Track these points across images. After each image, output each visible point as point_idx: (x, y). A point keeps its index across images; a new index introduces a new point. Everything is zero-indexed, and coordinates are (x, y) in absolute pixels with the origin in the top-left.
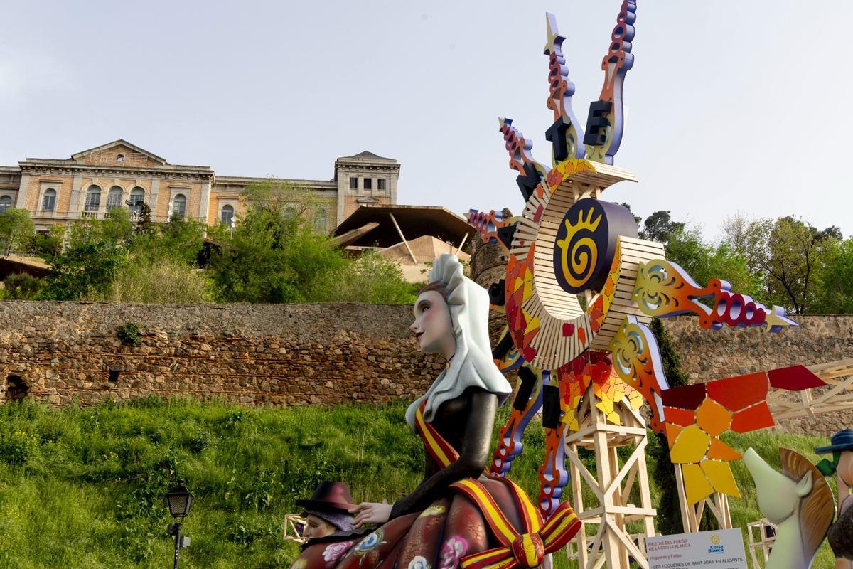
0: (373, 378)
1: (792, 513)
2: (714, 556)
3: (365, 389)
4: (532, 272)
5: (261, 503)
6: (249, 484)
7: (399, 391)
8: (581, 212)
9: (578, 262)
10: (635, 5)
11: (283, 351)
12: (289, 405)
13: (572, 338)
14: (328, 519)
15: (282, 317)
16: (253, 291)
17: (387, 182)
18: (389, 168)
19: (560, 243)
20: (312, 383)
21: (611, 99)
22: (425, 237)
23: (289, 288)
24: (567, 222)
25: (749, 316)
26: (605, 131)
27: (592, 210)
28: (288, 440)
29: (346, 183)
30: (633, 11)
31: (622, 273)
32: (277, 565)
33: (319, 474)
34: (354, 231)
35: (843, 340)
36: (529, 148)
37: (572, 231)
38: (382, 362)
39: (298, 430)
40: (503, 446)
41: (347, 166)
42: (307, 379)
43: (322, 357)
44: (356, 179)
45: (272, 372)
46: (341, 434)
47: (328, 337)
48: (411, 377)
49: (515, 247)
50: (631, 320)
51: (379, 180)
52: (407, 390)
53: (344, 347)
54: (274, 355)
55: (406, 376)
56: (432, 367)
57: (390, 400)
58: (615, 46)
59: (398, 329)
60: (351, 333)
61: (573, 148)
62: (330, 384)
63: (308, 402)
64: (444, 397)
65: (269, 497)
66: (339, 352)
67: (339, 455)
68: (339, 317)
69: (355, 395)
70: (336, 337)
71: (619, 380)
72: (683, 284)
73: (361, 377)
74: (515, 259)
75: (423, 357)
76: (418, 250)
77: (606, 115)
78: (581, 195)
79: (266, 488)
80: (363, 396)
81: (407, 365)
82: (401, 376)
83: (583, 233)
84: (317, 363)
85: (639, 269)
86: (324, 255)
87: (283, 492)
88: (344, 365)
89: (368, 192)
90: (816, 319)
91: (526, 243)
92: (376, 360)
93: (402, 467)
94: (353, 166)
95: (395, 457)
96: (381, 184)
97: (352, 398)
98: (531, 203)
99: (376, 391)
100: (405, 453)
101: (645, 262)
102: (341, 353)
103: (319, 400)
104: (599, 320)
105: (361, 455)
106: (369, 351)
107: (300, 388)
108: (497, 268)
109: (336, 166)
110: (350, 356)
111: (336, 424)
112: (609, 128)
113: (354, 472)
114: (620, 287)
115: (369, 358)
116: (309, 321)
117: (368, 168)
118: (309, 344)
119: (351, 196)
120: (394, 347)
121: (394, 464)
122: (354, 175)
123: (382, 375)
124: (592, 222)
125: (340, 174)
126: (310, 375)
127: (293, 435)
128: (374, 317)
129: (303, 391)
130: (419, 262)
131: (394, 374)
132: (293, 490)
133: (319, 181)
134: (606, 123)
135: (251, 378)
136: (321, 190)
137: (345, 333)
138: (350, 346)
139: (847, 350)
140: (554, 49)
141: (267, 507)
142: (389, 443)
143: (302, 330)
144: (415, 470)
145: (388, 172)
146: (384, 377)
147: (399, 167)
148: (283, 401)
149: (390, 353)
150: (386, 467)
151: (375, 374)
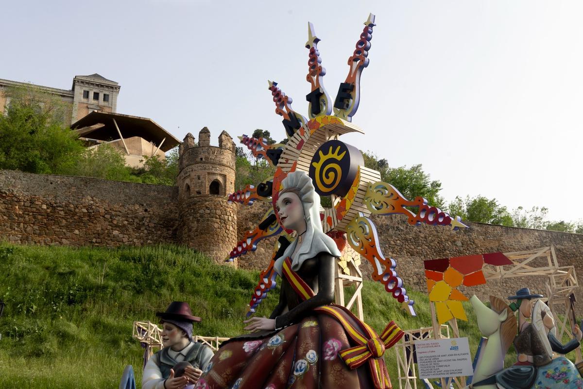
0: (107, 229)
1: (497, 330)
2: (453, 352)
3: (102, 236)
5: (28, 311)
6: (20, 297)
7: (125, 240)
8: (331, 148)
9: (327, 177)
10: (372, 30)
11: (44, 207)
12: (46, 244)
14: (179, 325)
15: (45, 184)
16: (14, 162)
17: (110, 96)
18: (112, 88)
19: (314, 164)
20: (64, 230)
21: (353, 82)
22: (137, 137)
23: (41, 163)
24: (321, 153)
25: (441, 220)
26: (348, 102)
27: (339, 148)
28: (47, 268)
29: (81, 94)
30: (371, 33)
31: (360, 187)
32: (43, 353)
33: (72, 292)
34: (86, 127)
35: (394, 228)
36: (290, 103)
37: (323, 158)
38: (114, 219)
39: (54, 262)
40: (263, 283)
41: (82, 82)
42: (61, 227)
43: (72, 213)
44: (88, 92)
45: (35, 221)
46: (86, 267)
47: (77, 200)
48: (134, 231)
50: (361, 215)
51: (105, 95)
52: (130, 239)
53: (89, 207)
54: (37, 209)
55: (131, 230)
56: (148, 225)
57: (118, 245)
58: (358, 51)
59: (127, 198)
60: (94, 198)
61: (324, 108)
62: (77, 232)
63: (60, 243)
64: (306, 257)
65: (35, 307)
66: (85, 210)
67: (86, 280)
68: (87, 187)
69: (94, 240)
70: (84, 200)
72: (398, 197)
73: (99, 229)
75: (143, 219)
76: (130, 145)
77: (350, 92)
78: (330, 138)
79: (33, 301)
80: (100, 241)
81: (132, 223)
82: (127, 230)
83: (331, 161)
84: (68, 217)
85: (369, 185)
86: (68, 142)
87: (45, 304)
88: (88, 220)
89: (95, 102)
91: (290, 161)
92: (111, 218)
93: (130, 290)
94: (87, 83)
95: (125, 283)
96: (106, 98)
97: (92, 242)
98: (295, 137)
99: (109, 238)
100: (131, 281)
101: (373, 183)
102: (86, 211)
103: (68, 242)
104: (343, 213)
105: (101, 281)
106: (106, 212)
107: (55, 233)
108: (197, 165)
109: (74, 81)
110: (93, 214)
111: (82, 259)
112: (351, 101)
113: (96, 292)
114: (358, 195)
115: (106, 216)
116: (64, 188)
117: (97, 85)
118: (64, 204)
119: (83, 103)
120: (124, 210)
121: (124, 288)
122: (87, 89)
123: (114, 228)
124: (339, 154)
125: (77, 87)
126: (63, 224)
127: (52, 265)
128: (111, 189)
129: (56, 235)
130: (130, 154)
131: (123, 228)
132: (52, 303)
133: (60, 90)
134: (350, 97)
135: (19, 224)
136: (62, 96)
137: (90, 198)
138: (93, 207)
139: (395, 233)
140: (313, 45)
141: (32, 313)
142: (120, 274)
143: (59, 193)
144: (139, 292)
145: (111, 90)
146: (115, 230)
147: (119, 88)
148: (42, 241)
149: (120, 214)
150: (119, 290)
151: (109, 227)
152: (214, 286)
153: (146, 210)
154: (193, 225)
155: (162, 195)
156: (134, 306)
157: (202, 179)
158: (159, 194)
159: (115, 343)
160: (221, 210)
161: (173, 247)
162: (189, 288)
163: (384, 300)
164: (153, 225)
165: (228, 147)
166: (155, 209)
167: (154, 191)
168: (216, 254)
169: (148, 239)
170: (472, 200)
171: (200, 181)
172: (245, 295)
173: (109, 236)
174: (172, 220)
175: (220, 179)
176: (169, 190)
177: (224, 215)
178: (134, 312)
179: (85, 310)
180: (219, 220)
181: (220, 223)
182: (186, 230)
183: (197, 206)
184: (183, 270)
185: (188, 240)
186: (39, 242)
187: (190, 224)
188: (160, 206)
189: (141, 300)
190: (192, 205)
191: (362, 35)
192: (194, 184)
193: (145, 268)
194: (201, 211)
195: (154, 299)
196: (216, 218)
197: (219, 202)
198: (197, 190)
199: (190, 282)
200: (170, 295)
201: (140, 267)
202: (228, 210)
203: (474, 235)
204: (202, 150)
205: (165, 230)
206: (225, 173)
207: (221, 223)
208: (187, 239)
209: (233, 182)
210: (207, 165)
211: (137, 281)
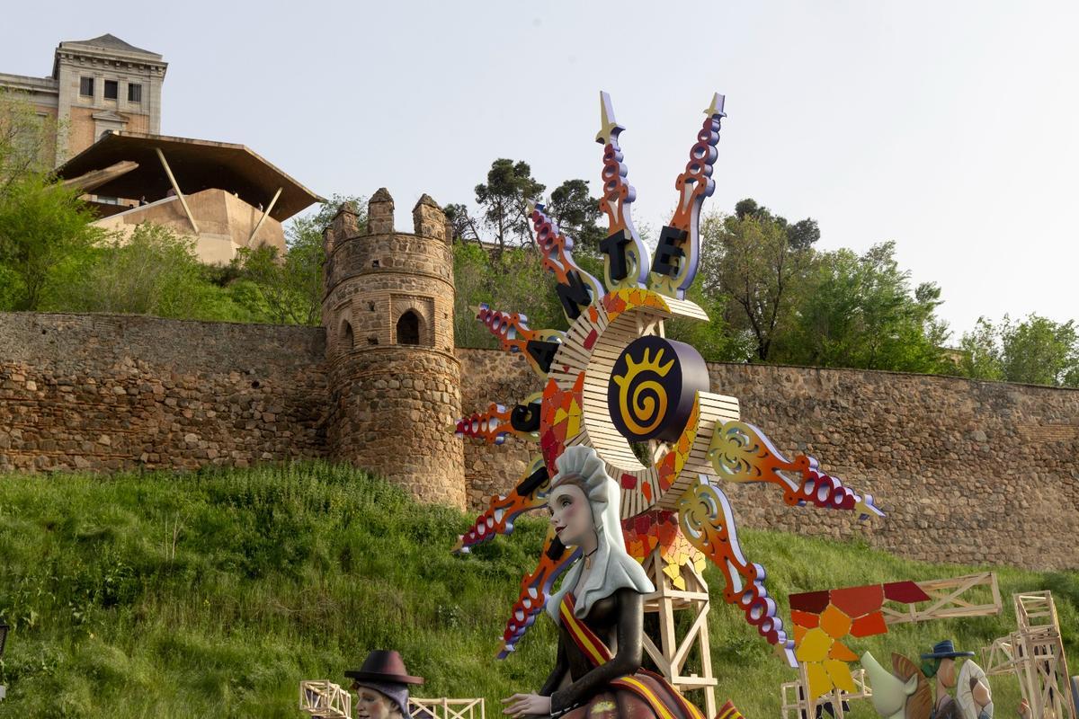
0: (172, 431)
1: (900, 709)
3: (160, 448)
4: (580, 406)
5: (21, 623)
7: (213, 453)
8: (647, 351)
9: (642, 406)
10: (719, 123)
11: (32, 386)
12: (39, 468)
13: (633, 491)
14: (386, 692)
15: (30, 333)
17: (144, 89)
18: (148, 67)
19: (618, 379)
20: (78, 437)
21: (686, 226)
22: (214, 191)
24: (628, 358)
25: (839, 500)
26: (678, 261)
27: (661, 352)
28: (51, 526)
29: (74, 85)
30: (717, 130)
31: (698, 432)
32: (63, 715)
33: (110, 580)
34: (95, 172)
36: (570, 249)
37: (634, 369)
38: (187, 407)
39: (64, 512)
41: (77, 58)
42: (70, 430)
43: (94, 397)
44: (91, 80)
45: (14, 418)
46: (135, 520)
47: (103, 367)
48: (230, 432)
49: (555, 371)
50: (703, 480)
51: (131, 86)
52: (224, 452)
53: (129, 383)
54: (16, 392)
55: (223, 430)
56: (262, 418)
57: (197, 465)
58: (693, 165)
59: (213, 359)
60: (140, 362)
61: (634, 269)
62: (105, 439)
63: (70, 465)
64: (597, 596)
65: (34, 615)
66: (120, 390)
67: (136, 551)
68: (122, 336)
69: (144, 457)
70: (117, 368)
71: (685, 541)
72: (767, 453)
73: (155, 430)
74: (556, 385)
75: (250, 403)
76: (201, 210)
77: (680, 244)
78: (644, 330)
79: (29, 601)
80: (157, 458)
81: (225, 414)
82: (216, 431)
83: (648, 375)
84: (86, 407)
85: (716, 427)
86: (61, 218)
87: (55, 607)
88: (128, 411)
89: (110, 103)
90: (794, 373)
91: (571, 370)
92: (178, 405)
93: (233, 570)
94: (87, 59)
95: (222, 555)
96: (134, 93)
97: (139, 461)
98: (580, 324)
99: (177, 451)
100: (234, 551)
101: (724, 421)
102: (124, 392)
103: (88, 464)
104: (669, 478)
105: (169, 552)
106: (168, 391)
107: (57, 444)
108: (367, 277)
109: (58, 56)
110: (139, 397)
111: (124, 503)
112: (683, 259)
113: (162, 577)
114: (697, 446)
116: (73, 341)
117: (113, 63)
118: (74, 377)
119: (82, 108)
120: (206, 386)
121: (221, 566)
122: (88, 74)
123: (187, 428)
124: (662, 364)
125: (64, 71)
126: (74, 424)
127: (61, 519)
128: (177, 340)
129: (62, 448)
130: (201, 231)
131: (205, 428)
132: (70, 604)
133: (26, 78)
134: (680, 253)
136: (29, 92)
137: (130, 363)
138: (139, 382)
140: (612, 140)
141: (30, 628)
142: (208, 534)
143: (63, 354)
144: (252, 575)
145: (146, 73)
146: (189, 432)
147: (165, 67)
148: (31, 463)
149: (199, 395)
150: (210, 572)
151: (176, 427)
152: (415, 556)
153: (255, 385)
154: (362, 416)
155: (290, 347)
156: (244, 607)
157: (379, 310)
158: (283, 346)
159: (210, 688)
160: (425, 379)
161: (320, 466)
162: (360, 561)
163: (801, 575)
164: (272, 418)
165: (434, 232)
166: (275, 381)
167: (272, 339)
168: (418, 480)
169: (262, 450)
170: (1015, 325)
171: (375, 314)
172: (486, 573)
173: (176, 447)
174: (314, 403)
175: (421, 308)
176: (306, 336)
177: (431, 390)
178: (246, 619)
179: (140, 617)
180: (421, 403)
181: (423, 410)
182: (349, 428)
183: (371, 373)
184: (347, 522)
185: (354, 450)
186: (27, 467)
187: (357, 413)
188: (286, 373)
189: (259, 593)
190: (360, 370)
191: (701, 134)
192: (361, 321)
193: (264, 520)
194: (380, 384)
195: (286, 590)
196: (415, 399)
197: (421, 361)
198: (369, 334)
199: (364, 548)
200: (322, 579)
201: (251, 517)
202: (442, 377)
203: (1016, 414)
204: (377, 242)
205: (299, 428)
206: (430, 292)
207: (427, 409)
208: (351, 447)
209: (450, 312)
210: (389, 277)
211: (248, 549)
